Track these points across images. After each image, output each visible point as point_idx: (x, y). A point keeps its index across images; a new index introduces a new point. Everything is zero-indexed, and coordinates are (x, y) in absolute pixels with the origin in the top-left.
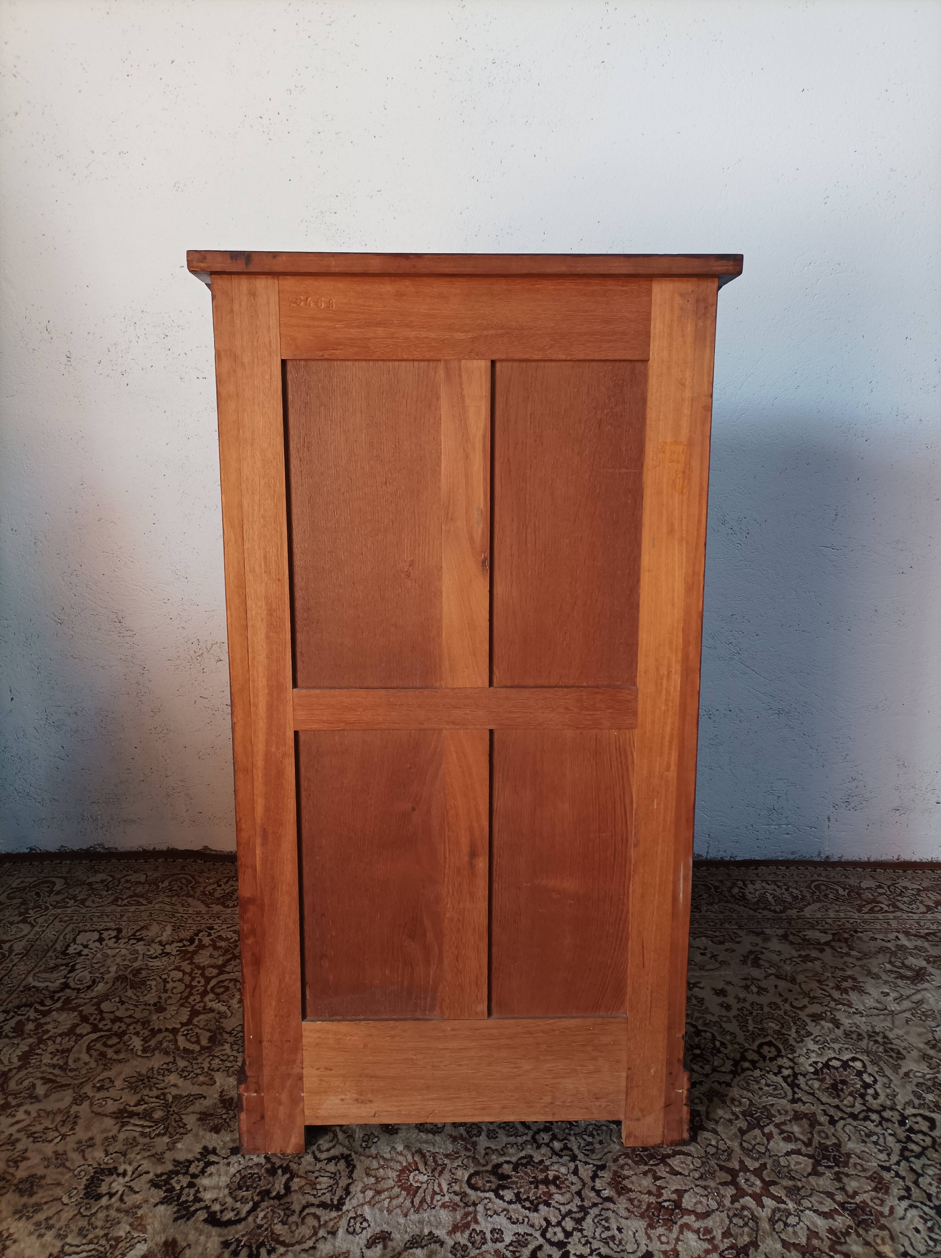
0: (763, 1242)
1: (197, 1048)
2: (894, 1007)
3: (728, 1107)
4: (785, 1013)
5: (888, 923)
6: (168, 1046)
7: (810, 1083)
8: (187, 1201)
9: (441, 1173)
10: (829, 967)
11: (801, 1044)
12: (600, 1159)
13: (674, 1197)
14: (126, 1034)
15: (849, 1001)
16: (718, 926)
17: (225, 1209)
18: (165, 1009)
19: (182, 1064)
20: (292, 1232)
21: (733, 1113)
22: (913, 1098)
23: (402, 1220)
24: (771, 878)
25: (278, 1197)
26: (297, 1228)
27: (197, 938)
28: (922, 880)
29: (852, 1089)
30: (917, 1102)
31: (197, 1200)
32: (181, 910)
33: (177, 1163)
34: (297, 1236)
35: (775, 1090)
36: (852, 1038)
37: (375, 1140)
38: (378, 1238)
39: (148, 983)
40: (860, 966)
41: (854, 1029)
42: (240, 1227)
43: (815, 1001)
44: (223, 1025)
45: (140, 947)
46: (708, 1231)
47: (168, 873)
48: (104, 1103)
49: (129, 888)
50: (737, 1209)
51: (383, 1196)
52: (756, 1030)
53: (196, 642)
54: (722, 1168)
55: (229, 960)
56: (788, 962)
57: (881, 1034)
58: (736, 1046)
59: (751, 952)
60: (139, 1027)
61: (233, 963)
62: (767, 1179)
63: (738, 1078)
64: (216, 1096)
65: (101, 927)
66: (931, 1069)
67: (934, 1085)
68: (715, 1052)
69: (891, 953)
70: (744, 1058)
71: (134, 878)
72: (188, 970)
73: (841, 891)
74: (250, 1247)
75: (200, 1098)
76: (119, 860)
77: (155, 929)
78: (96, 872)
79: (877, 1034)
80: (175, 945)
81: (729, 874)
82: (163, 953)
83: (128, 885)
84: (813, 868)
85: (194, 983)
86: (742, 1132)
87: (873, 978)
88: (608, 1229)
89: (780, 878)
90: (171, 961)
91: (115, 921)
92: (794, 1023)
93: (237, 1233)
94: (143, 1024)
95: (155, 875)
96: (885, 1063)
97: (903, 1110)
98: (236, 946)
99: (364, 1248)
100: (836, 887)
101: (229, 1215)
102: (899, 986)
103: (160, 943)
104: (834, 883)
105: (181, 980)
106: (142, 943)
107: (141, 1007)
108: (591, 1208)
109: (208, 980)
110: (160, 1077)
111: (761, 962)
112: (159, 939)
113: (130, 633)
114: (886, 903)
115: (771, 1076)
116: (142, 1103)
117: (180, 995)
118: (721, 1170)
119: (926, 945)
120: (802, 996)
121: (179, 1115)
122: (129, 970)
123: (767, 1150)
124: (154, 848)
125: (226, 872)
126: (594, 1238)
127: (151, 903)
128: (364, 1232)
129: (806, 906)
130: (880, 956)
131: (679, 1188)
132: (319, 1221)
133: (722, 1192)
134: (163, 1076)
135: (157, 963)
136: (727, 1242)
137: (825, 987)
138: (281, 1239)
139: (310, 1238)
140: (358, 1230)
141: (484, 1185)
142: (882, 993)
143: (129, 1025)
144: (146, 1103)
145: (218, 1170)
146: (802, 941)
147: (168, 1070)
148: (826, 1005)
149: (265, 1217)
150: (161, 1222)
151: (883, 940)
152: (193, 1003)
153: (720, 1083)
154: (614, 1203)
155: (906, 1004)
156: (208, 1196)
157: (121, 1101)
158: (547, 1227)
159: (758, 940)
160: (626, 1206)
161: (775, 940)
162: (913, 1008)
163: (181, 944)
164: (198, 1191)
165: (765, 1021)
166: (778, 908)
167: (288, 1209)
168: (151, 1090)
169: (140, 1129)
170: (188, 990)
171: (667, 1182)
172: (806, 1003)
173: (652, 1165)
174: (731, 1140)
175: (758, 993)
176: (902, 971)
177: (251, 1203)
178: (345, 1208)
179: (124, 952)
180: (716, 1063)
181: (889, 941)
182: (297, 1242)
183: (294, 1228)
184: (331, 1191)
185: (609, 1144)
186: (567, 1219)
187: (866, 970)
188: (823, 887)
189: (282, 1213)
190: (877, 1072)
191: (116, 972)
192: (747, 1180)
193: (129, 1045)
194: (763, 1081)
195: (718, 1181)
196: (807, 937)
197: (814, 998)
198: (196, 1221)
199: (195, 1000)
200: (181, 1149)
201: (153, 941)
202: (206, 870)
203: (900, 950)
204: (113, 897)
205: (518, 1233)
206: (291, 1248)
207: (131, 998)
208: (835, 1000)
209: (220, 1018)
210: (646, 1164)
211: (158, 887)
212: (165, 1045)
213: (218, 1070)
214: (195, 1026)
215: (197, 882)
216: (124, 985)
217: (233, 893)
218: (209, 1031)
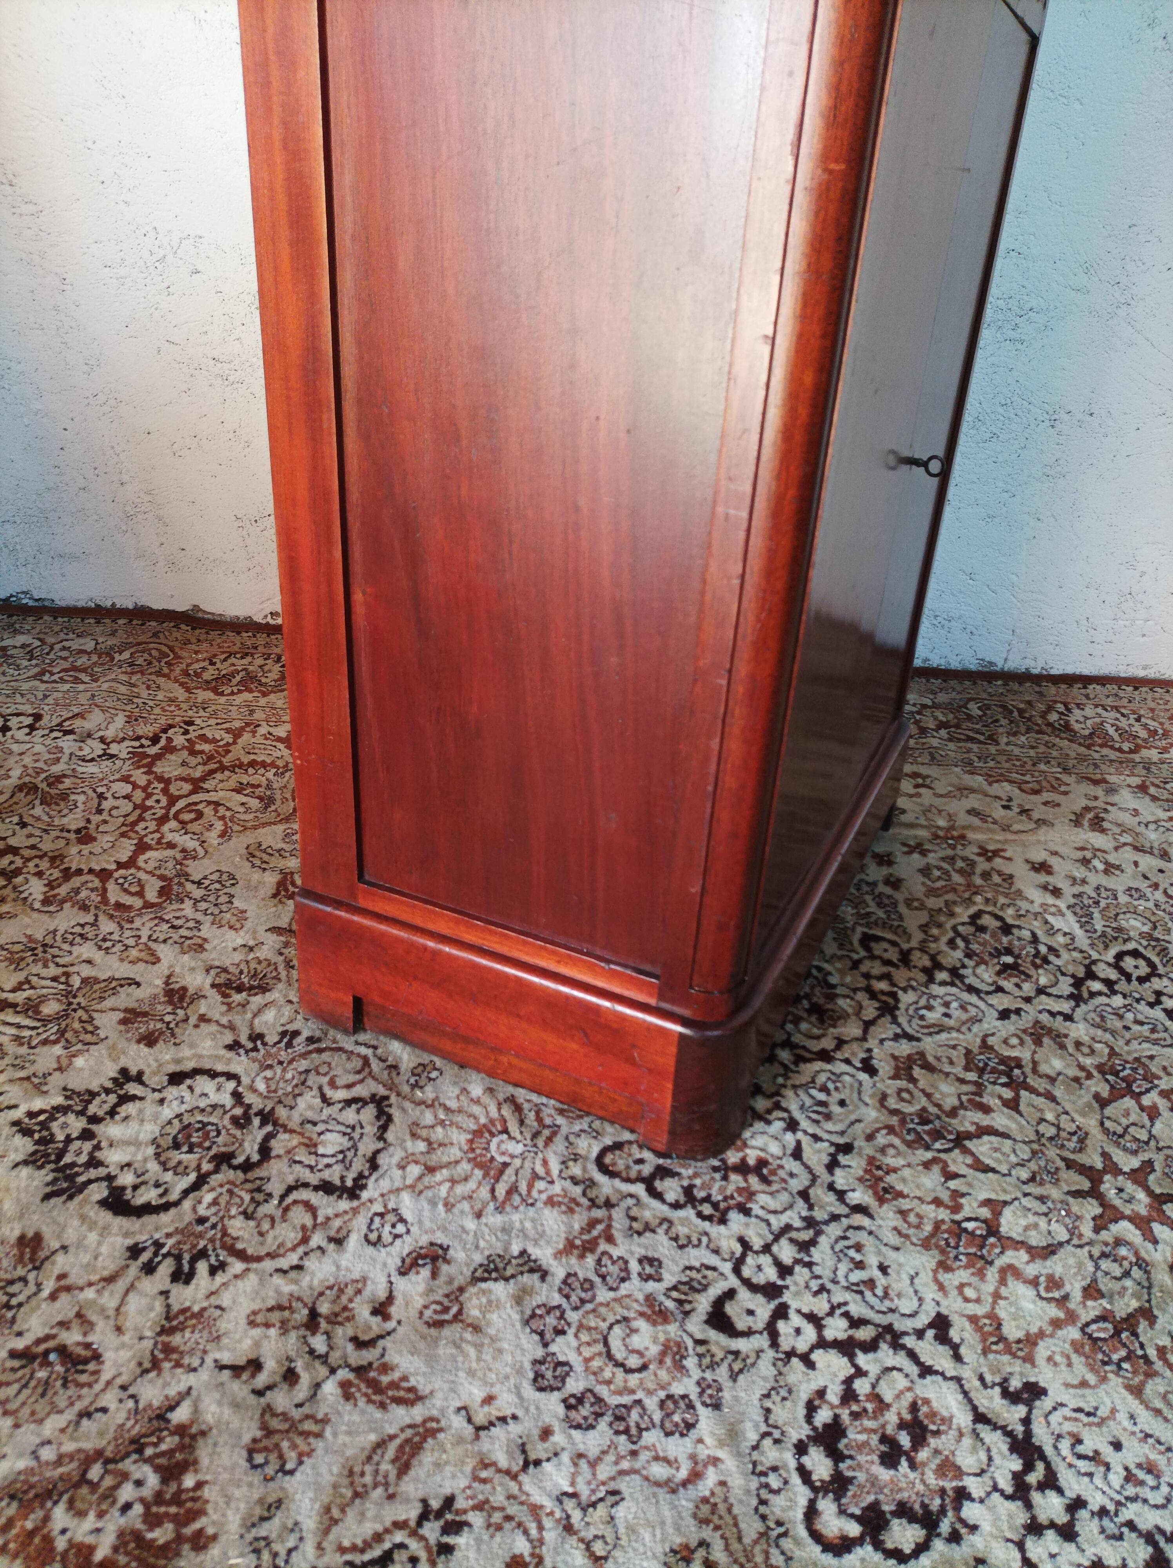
0: (1164, 1311)
1: (137, 903)
3: (1071, 1054)
4: (1156, 906)
6: (88, 898)
8: (73, 1164)
9: (549, 1140)
12: (842, 1133)
13: (985, 1213)
14: (21, 874)
16: (1028, 767)
17: (142, 1183)
18: (94, 839)
19: (107, 926)
20: (261, 1234)
21: (1082, 1067)
23: (471, 1224)
24: (1109, 701)
25: (247, 1166)
26: (273, 1226)
27: (164, 736)
31: (93, 1162)
32: (144, 693)
33: (69, 1093)
34: (270, 1244)
35: (1153, 1031)
37: (434, 1074)
38: (423, 1257)
39: (72, 797)
42: (165, 1218)
44: (189, 870)
45: (68, 744)
46: (1054, 1283)
47: (131, 640)
49: (65, 659)
50: (1106, 1244)
51: (439, 1176)
52: (1109, 930)
53: (152, 234)
54: (1070, 1164)
55: (213, 772)
56: (1152, 827)
58: (1075, 954)
59: (1087, 809)
60: (44, 864)
61: (219, 776)
62: (1158, 1191)
63: (1083, 1007)
64: (159, 982)
65: (9, 711)
68: (1038, 961)
70: (1091, 975)
71: (75, 645)
72: (142, 782)
74: (178, 1258)
75: (130, 985)
76: (55, 618)
77: (96, 718)
78: (16, 632)
80: (127, 743)
81: (1041, 694)
82: (105, 754)
83: (65, 654)
85: (149, 803)
86: (1103, 1103)
88: (860, 1265)
89: (1124, 702)
90: (115, 767)
91: (32, 703)
93: (157, 1229)
94: (53, 860)
95: (110, 643)
98: (228, 752)
99: (394, 1273)
101: (148, 1195)
103: (102, 740)
105: (127, 797)
106: (71, 737)
107: (54, 834)
108: (827, 1223)
109: (173, 800)
110: (66, 947)
111: (1108, 825)
112: (101, 733)
113: (32, 209)
115: (1142, 1007)
116: (26, 986)
117: (122, 819)
118: (1068, 1167)
121: (87, 1011)
122: (43, 776)
123: (1151, 1136)
124: (113, 604)
125: (226, 644)
126: (835, 1282)
127: (96, 681)
128: (398, 1242)
131: (993, 1196)
132: (315, 1217)
133: (1075, 1209)
134: (72, 944)
135: (91, 768)
136: (1094, 1308)
138: (240, 1246)
139: (294, 1249)
140: (387, 1238)
141: (628, 1167)
143: (29, 860)
144: (32, 988)
145: (141, 1111)
147: (81, 935)
149: (215, 1202)
150: (18, 1200)
152: (143, 833)
153: (1052, 1013)
154: (871, 1216)
156: (113, 1157)
158: (744, 1255)
159: (1099, 791)
160: (894, 1223)
161: (1125, 793)
163: (137, 744)
164: (98, 1147)
165: (1121, 916)
166: (1126, 746)
167: (259, 1190)
168: (46, 966)
169: (13, 1031)
170: (138, 812)
171: (970, 1185)
173: (939, 1151)
174: (1083, 1115)
175: (1106, 872)
177: (193, 1177)
178: (365, 1195)
179: (38, 748)
180: (1043, 981)
182: (268, 1255)
183: (266, 1226)
184: (343, 1161)
185: (857, 1107)
186: (784, 1241)
189: (247, 1197)
191: (20, 778)
192: (1121, 1190)
193: (22, 892)
194: (1130, 1016)
195: (1066, 1189)
198: (85, 1201)
199: (146, 828)
200: (81, 1069)
201: (89, 736)
202: (193, 640)
204: (37, 670)
205: (690, 1268)
206: (254, 1265)
207: (38, 819)
209: (185, 858)
210: (928, 1148)
211: (113, 659)
212: (83, 894)
213: (165, 941)
214: (139, 869)
215: (177, 657)
216: (30, 798)
217: (232, 675)
218: (162, 878)
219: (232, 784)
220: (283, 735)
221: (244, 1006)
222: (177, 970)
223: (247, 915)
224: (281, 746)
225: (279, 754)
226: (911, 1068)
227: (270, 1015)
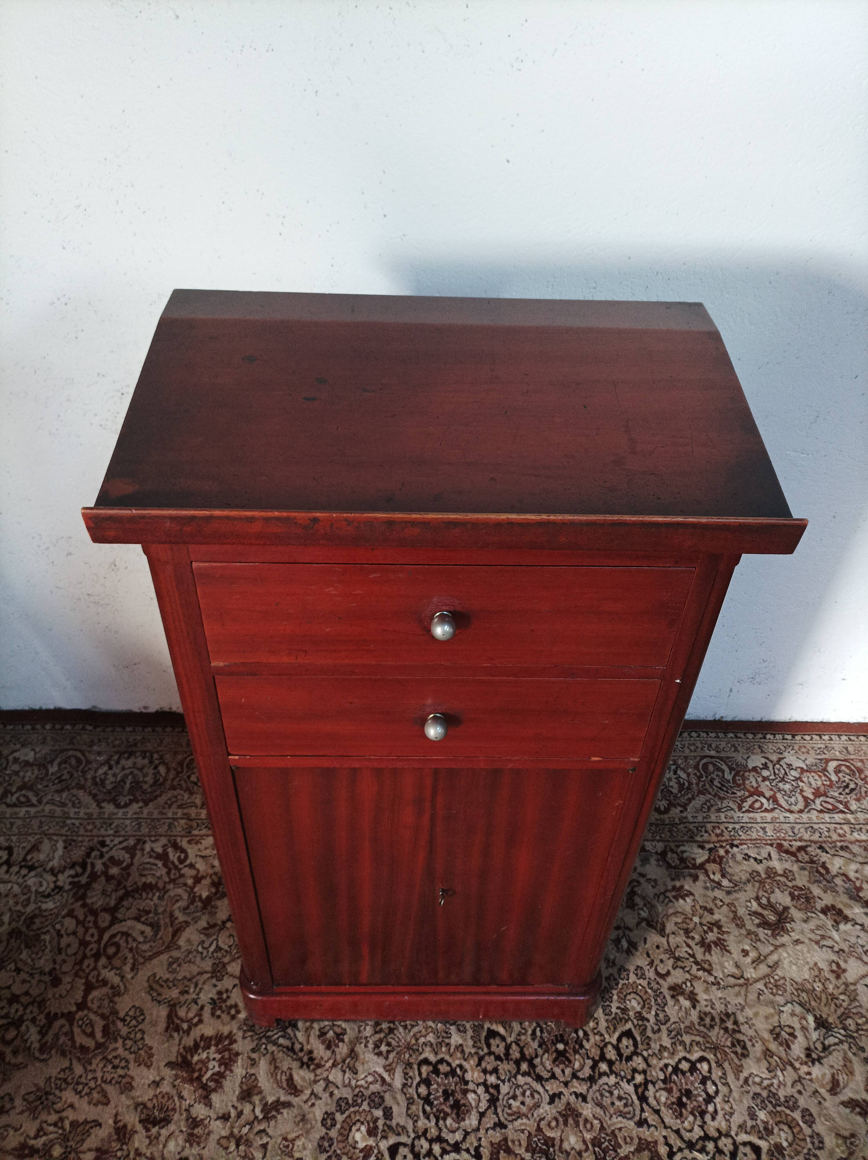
1: (92, 1044)
2: (750, 973)
3: (581, 1131)
4: (649, 983)
5: (764, 829)
6: (64, 1042)
7: (658, 1095)
10: (698, 907)
11: (656, 1036)
14: (24, 1021)
15: (710, 965)
18: (60, 981)
19: (78, 1070)
21: (584, 1142)
22: (747, 1118)
27: (89, 861)
28: (808, 753)
29: (695, 1103)
30: (750, 1123)
32: (72, 812)
35: (625, 1105)
36: (704, 1026)
39: (43, 937)
40: (727, 905)
41: (708, 1009)
43: (680, 964)
44: (117, 1007)
45: (32, 880)
47: (56, 747)
48: (5, 1133)
49: (17, 773)
52: (619, 1011)
53: (37, 537)
55: (121, 899)
56: (662, 898)
57: (732, 1018)
58: (598, 1038)
60: (35, 1010)
61: (125, 903)
63: (595, 1087)
64: (111, 1121)
66: (770, 1072)
67: (769, 1096)
68: (577, 1047)
69: (760, 882)
71: (22, 755)
72: (81, 917)
73: (728, 776)
75: (96, 1126)
77: (46, 846)
79: (728, 1015)
80: (67, 872)
82: (56, 887)
83: (16, 767)
84: (705, 735)
87: (737, 925)
90: (64, 900)
91: (5, 834)
92: (656, 1000)
94: (39, 1005)
95: (43, 752)
96: (730, 1064)
97: (736, 1135)
98: (129, 875)
100: (724, 767)
102: (760, 940)
103: (53, 872)
104: (721, 759)
105: (74, 933)
106: (33, 874)
107: (37, 977)
109: (102, 932)
110: (57, 1092)
111: (638, 900)
112: (50, 864)
114: (768, 794)
115: (624, 1084)
116: (41, 1133)
117: (73, 958)
119: (795, 868)
120: (667, 956)
121: (77, 1153)
122: (23, 918)
124: (41, 708)
125: (117, 742)
127: (40, 802)
129: (690, 800)
130: (749, 887)
135: (49, 905)
137: (690, 942)
142: (743, 951)
143: (25, 1007)
144: (45, 1134)
146: (678, 862)
147: (65, 1080)
148: (688, 972)
151: (755, 859)
152: (87, 971)
153: (577, 1095)
155: (763, 969)
157: (22, 1130)
161: (653, 861)
162: (768, 975)
163: (72, 872)
165: (628, 997)
166: (663, 805)
168: (49, 1113)
170: (82, 948)
172: (670, 968)
175: (627, 951)
176: (765, 913)
179: (16, 889)
180: (577, 1065)
181: (761, 861)
187: (733, 912)
188: (711, 768)
190: (721, 1078)
191: (10, 924)
193: (27, 1040)
196: (685, 855)
197: (678, 959)
199: (88, 966)
201: (44, 869)
202: (96, 741)
203: (769, 877)
207: (25, 963)
208: (696, 963)
209: (114, 996)
211: (47, 771)
212: (62, 1039)
213: (111, 1081)
214: (89, 1009)
215: (88, 762)
216: (18, 941)
217: (123, 780)
218: (103, 1017)
219: (133, 912)
220: (160, 850)
221: (158, 1138)
222: (120, 1109)
223: (153, 1051)
224: (160, 864)
225: (158, 874)
226: (499, 1152)
227: (172, 1145)
